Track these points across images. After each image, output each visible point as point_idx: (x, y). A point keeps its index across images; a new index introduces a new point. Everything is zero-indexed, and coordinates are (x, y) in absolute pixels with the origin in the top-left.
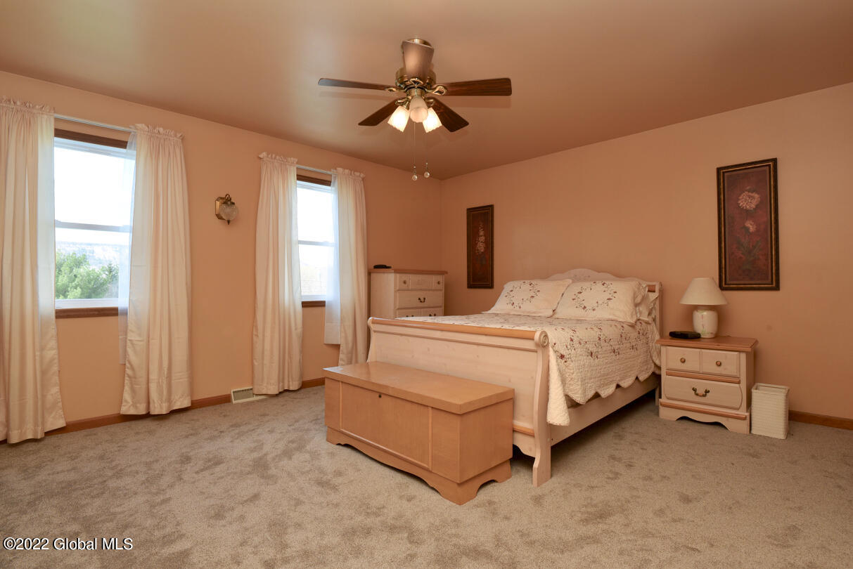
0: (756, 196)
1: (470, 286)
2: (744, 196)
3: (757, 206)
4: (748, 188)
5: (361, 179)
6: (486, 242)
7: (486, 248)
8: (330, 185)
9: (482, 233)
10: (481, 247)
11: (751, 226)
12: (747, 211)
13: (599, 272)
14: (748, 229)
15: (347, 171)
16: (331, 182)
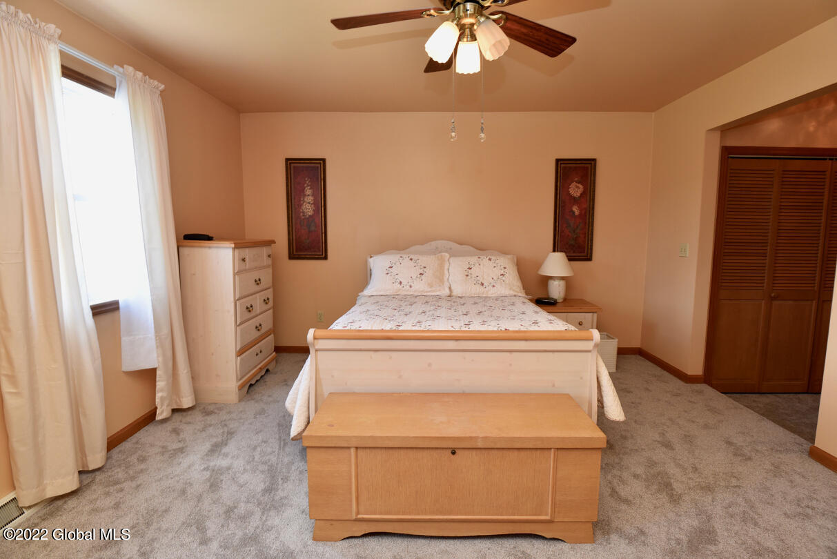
0: (581, 186)
1: (292, 257)
2: (573, 185)
3: (581, 194)
4: (576, 179)
5: (159, 92)
6: (315, 203)
7: (316, 211)
8: (113, 95)
9: (308, 191)
10: (308, 208)
11: (576, 210)
12: (574, 198)
13: (461, 244)
14: (574, 213)
15: (139, 74)
16: (115, 89)
